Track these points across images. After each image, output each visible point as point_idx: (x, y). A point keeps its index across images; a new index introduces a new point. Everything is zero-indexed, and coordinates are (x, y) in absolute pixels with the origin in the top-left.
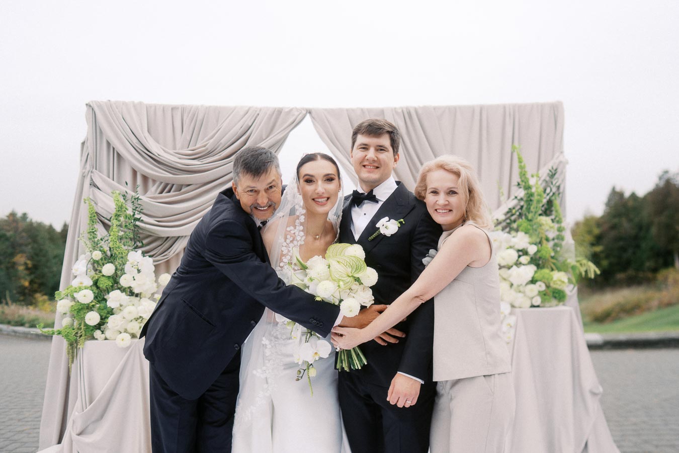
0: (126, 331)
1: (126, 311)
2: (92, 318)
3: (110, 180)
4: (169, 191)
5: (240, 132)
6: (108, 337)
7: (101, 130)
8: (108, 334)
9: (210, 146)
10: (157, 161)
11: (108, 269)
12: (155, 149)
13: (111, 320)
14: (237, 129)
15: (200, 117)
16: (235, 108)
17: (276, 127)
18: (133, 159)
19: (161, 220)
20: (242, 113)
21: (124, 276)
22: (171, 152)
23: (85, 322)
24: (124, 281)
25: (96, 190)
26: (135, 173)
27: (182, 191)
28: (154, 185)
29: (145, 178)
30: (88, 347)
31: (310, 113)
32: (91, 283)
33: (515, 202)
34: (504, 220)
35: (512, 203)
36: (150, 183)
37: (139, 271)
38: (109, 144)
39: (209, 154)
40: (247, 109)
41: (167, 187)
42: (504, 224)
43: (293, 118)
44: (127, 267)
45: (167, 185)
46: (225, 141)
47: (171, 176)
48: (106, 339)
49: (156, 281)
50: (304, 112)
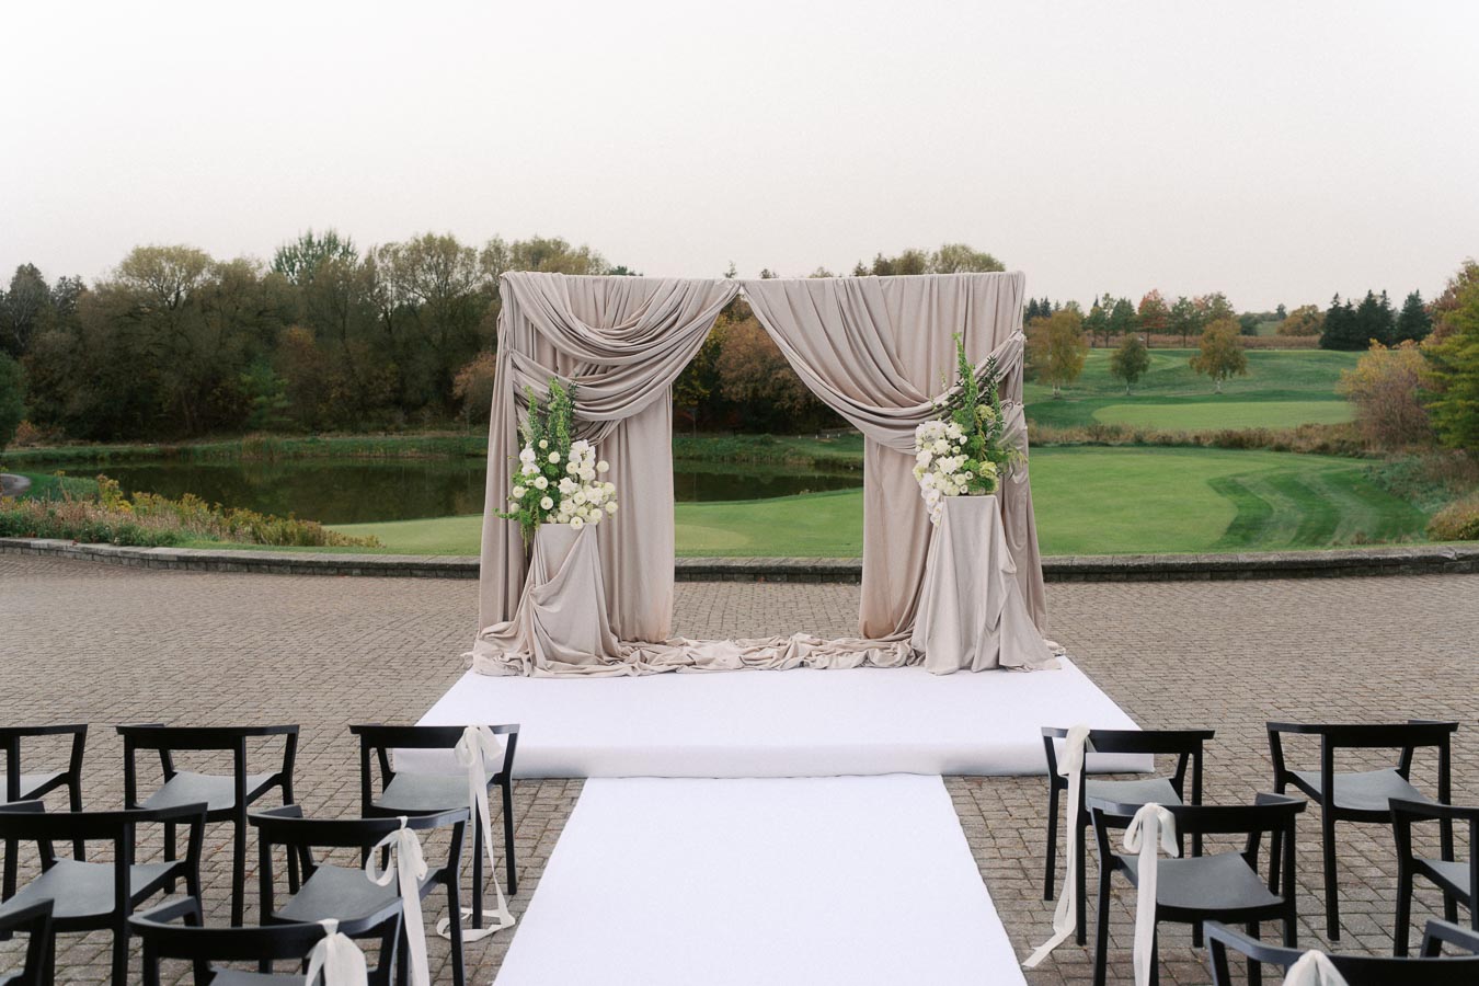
0: (575, 515)
1: (576, 497)
2: (547, 503)
3: (530, 360)
4: (593, 373)
5: (672, 308)
6: (560, 520)
7: (517, 304)
8: (560, 517)
9: (638, 327)
10: (583, 342)
11: (554, 457)
12: (581, 328)
13: (563, 506)
14: (666, 307)
15: (625, 293)
16: (663, 280)
17: (708, 302)
18: (553, 335)
19: (590, 403)
20: (671, 287)
21: (569, 465)
22: (595, 330)
23: (540, 508)
24: (571, 468)
25: (518, 373)
26: (555, 350)
27: (608, 373)
28: (575, 367)
29: (565, 357)
30: (544, 533)
31: (744, 285)
32: (539, 471)
33: (958, 388)
34: (947, 407)
35: (954, 390)
36: (571, 363)
37: (583, 459)
38: (526, 319)
39: (639, 334)
40: (674, 283)
41: (591, 369)
42: (945, 411)
43: (726, 293)
44: (570, 456)
45: (592, 365)
46: (654, 320)
47: (599, 358)
48: (558, 522)
49: (595, 468)
50: (737, 285)
